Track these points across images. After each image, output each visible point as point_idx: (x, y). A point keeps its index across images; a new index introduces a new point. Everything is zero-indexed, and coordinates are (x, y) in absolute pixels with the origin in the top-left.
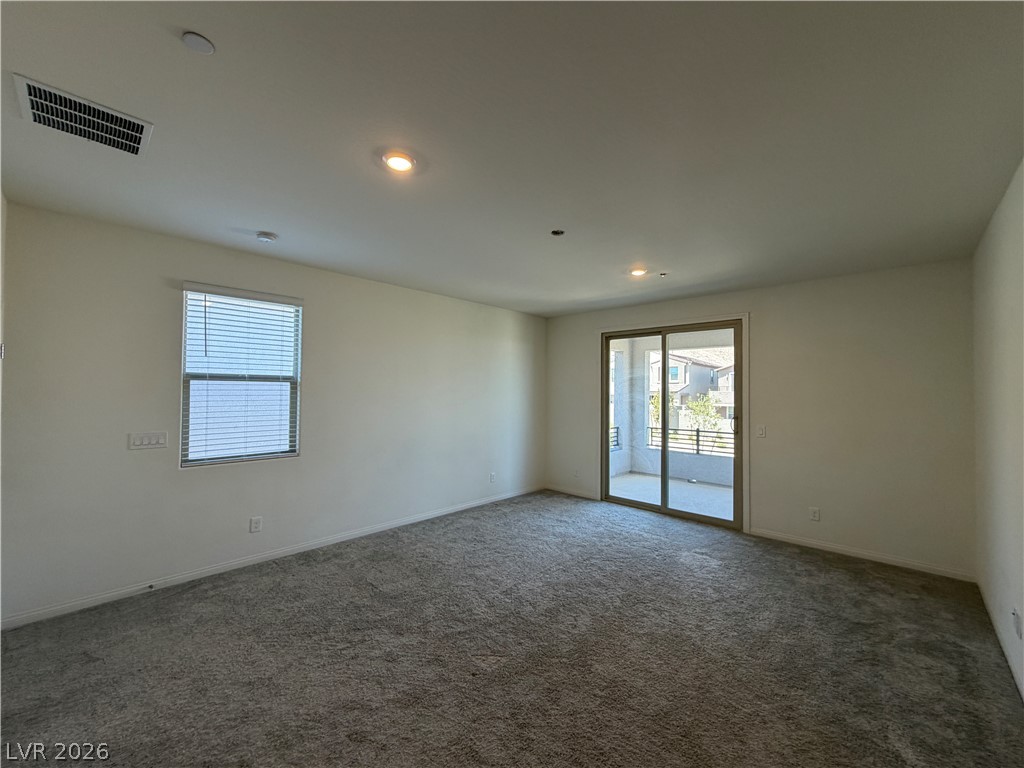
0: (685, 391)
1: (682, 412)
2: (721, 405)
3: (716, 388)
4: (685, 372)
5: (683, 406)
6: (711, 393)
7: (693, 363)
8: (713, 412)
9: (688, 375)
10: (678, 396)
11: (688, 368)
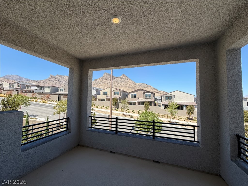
0: (120, 98)
1: (120, 103)
2: (128, 101)
3: (128, 97)
4: (121, 93)
5: (120, 102)
6: (127, 98)
7: (122, 91)
8: (127, 103)
9: (121, 94)
10: (119, 99)
11: (121, 92)
